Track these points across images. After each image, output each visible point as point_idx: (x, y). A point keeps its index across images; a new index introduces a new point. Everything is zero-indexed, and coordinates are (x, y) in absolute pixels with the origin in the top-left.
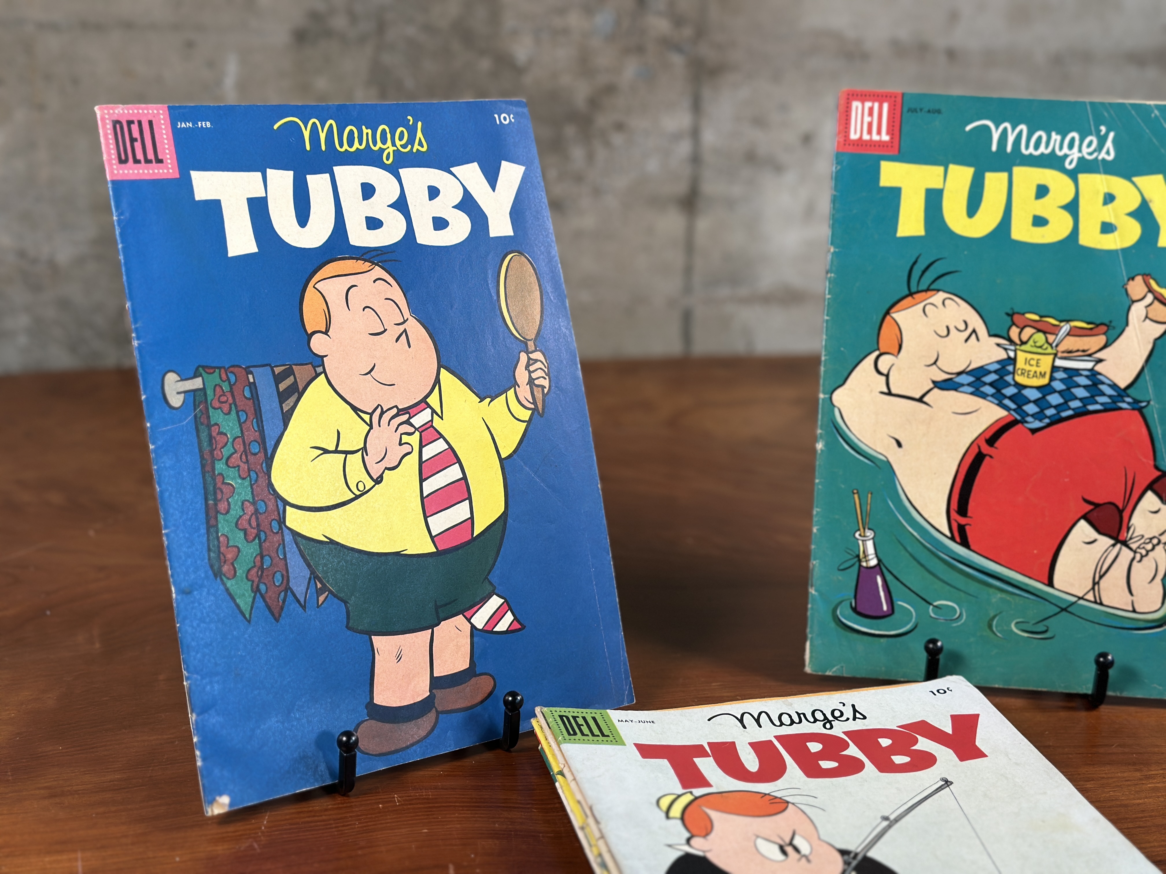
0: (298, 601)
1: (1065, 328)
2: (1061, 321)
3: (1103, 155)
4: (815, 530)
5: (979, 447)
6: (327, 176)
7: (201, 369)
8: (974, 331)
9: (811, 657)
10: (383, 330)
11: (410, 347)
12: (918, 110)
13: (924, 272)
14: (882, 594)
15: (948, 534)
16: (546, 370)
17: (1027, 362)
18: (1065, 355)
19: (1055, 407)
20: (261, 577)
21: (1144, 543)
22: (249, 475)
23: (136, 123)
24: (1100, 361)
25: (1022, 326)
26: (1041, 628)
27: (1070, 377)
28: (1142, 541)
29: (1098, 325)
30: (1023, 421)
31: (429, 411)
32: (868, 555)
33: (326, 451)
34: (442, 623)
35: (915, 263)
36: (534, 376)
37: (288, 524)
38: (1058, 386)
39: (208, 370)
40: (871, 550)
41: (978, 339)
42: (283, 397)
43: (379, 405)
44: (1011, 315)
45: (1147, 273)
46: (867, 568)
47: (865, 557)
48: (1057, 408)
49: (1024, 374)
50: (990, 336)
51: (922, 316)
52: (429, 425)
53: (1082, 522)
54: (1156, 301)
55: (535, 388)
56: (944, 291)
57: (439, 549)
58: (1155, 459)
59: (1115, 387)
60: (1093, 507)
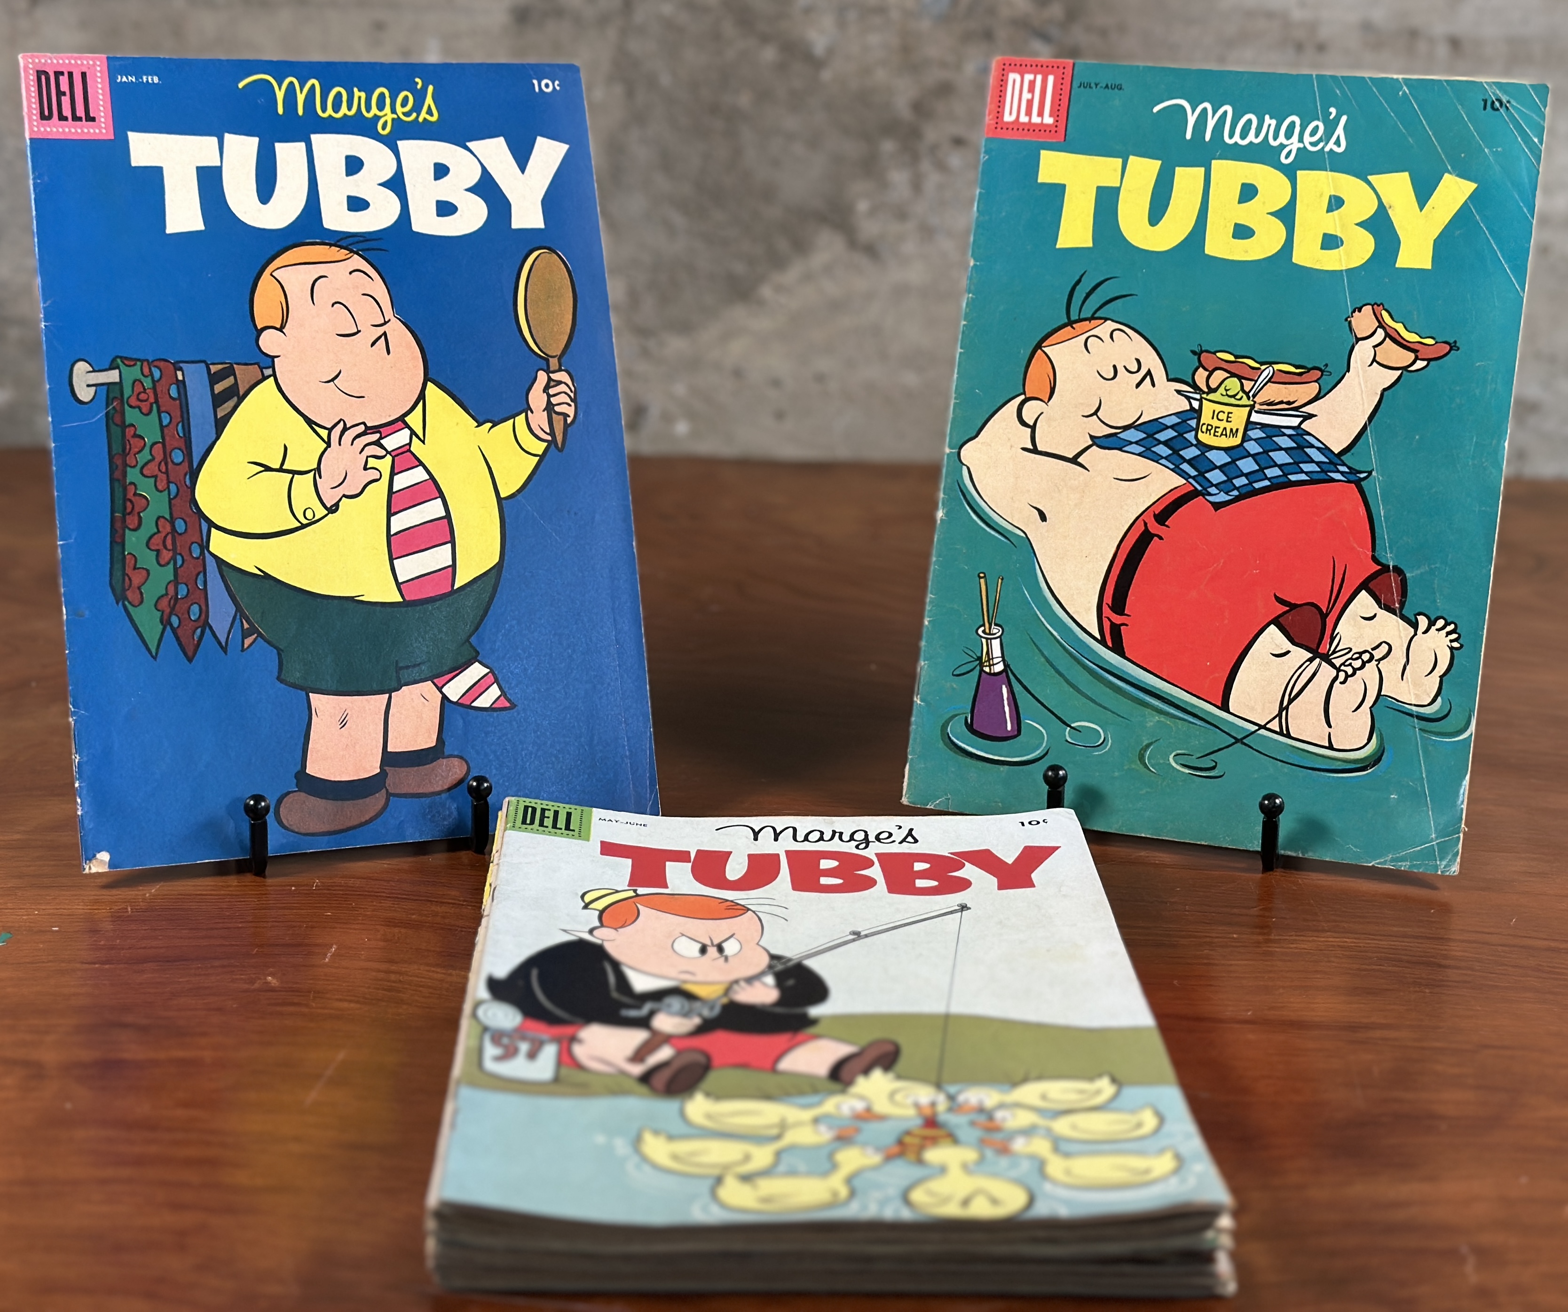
0: (219, 643)
1: (1268, 372)
2: (1262, 364)
3: (1331, 145)
4: (926, 623)
5: (1145, 524)
6: (302, 145)
7: (119, 360)
8: (1149, 373)
9: (909, 784)
10: (356, 331)
11: (388, 352)
12: (1093, 85)
13: (1088, 295)
14: (1007, 709)
15: (1097, 635)
16: (572, 395)
17: (1215, 415)
18: (1265, 407)
19: (1247, 475)
20: (173, 609)
21: (1351, 659)
22: (168, 487)
23: (66, 75)
24: (1311, 416)
25: (1211, 368)
26: (1207, 763)
27: (1270, 437)
28: (1349, 656)
29: (1309, 370)
31: (407, 432)
32: (993, 659)
33: (268, 469)
34: (404, 688)
35: (1078, 282)
36: (554, 400)
37: (211, 549)
38: (1253, 447)
39: (126, 362)
40: (997, 652)
41: (1153, 385)
42: (218, 400)
43: (341, 420)
44: (1198, 354)
45: (1379, 303)
46: (990, 674)
47: (989, 660)
48: (1249, 477)
49: (1210, 431)
50: (1169, 380)
51: (1082, 352)
52: (406, 449)
53: (1272, 627)
54: (1387, 339)
55: (554, 415)
56: (1113, 321)
57: (407, 599)
58: (1374, 549)
59: (1326, 452)
60: (1287, 609)
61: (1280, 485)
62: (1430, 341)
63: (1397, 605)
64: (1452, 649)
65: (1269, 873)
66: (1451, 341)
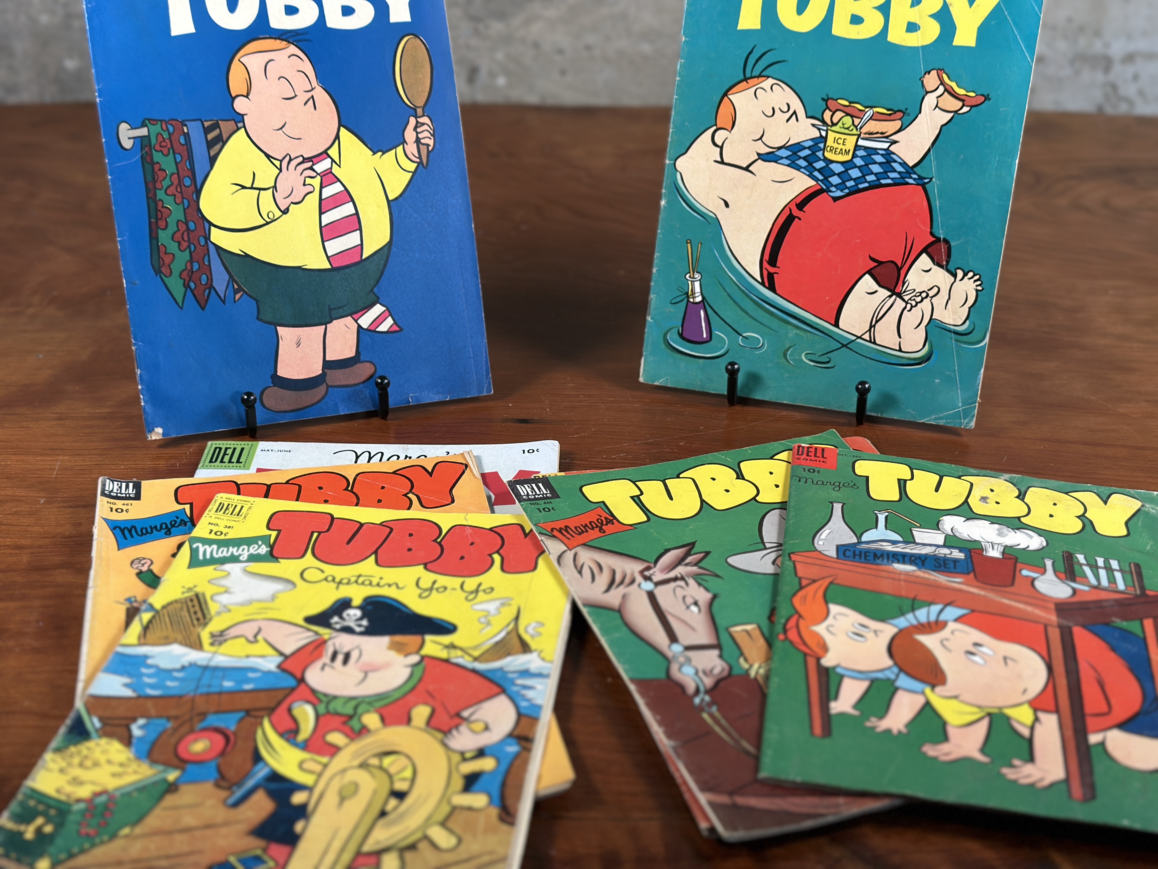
0: (220, 297)
1: (869, 113)
2: (866, 107)
4: (654, 271)
5: (790, 210)
7: (147, 122)
8: (795, 113)
9: (644, 370)
10: (294, 95)
11: (315, 108)
13: (757, 61)
14: (703, 324)
15: (760, 280)
16: (432, 132)
17: (835, 140)
18: (867, 136)
19: (854, 180)
20: (190, 278)
21: (915, 296)
22: (183, 202)
24: (895, 142)
25: (834, 110)
26: (824, 359)
27: (869, 155)
28: (914, 294)
29: (896, 112)
30: (827, 190)
31: (329, 160)
32: (695, 293)
33: (244, 187)
34: (334, 321)
35: (751, 52)
36: (420, 136)
37: (212, 240)
39: (151, 122)
40: (697, 289)
41: (797, 120)
42: (210, 144)
43: (288, 154)
44: (826, 100)
45: (941, 68)
46: (693, 303)
47: (692, 294)
48: (856, 181)
49: (832, 151)
50: (807, 117)
51: (753, 98)
52: (329, 172)
53: (867, 276)
54: (946, 93)
55: (421, 146)
56: (773, 78)
57: (334, 266)
58: (931, 227)
59: (904, 165)
60: (877, 264)
61: (875, 186)
62: (972, 94)
63: (944, 263)
64: (977, 291)
65: (860, 426)
66: (986, 94)
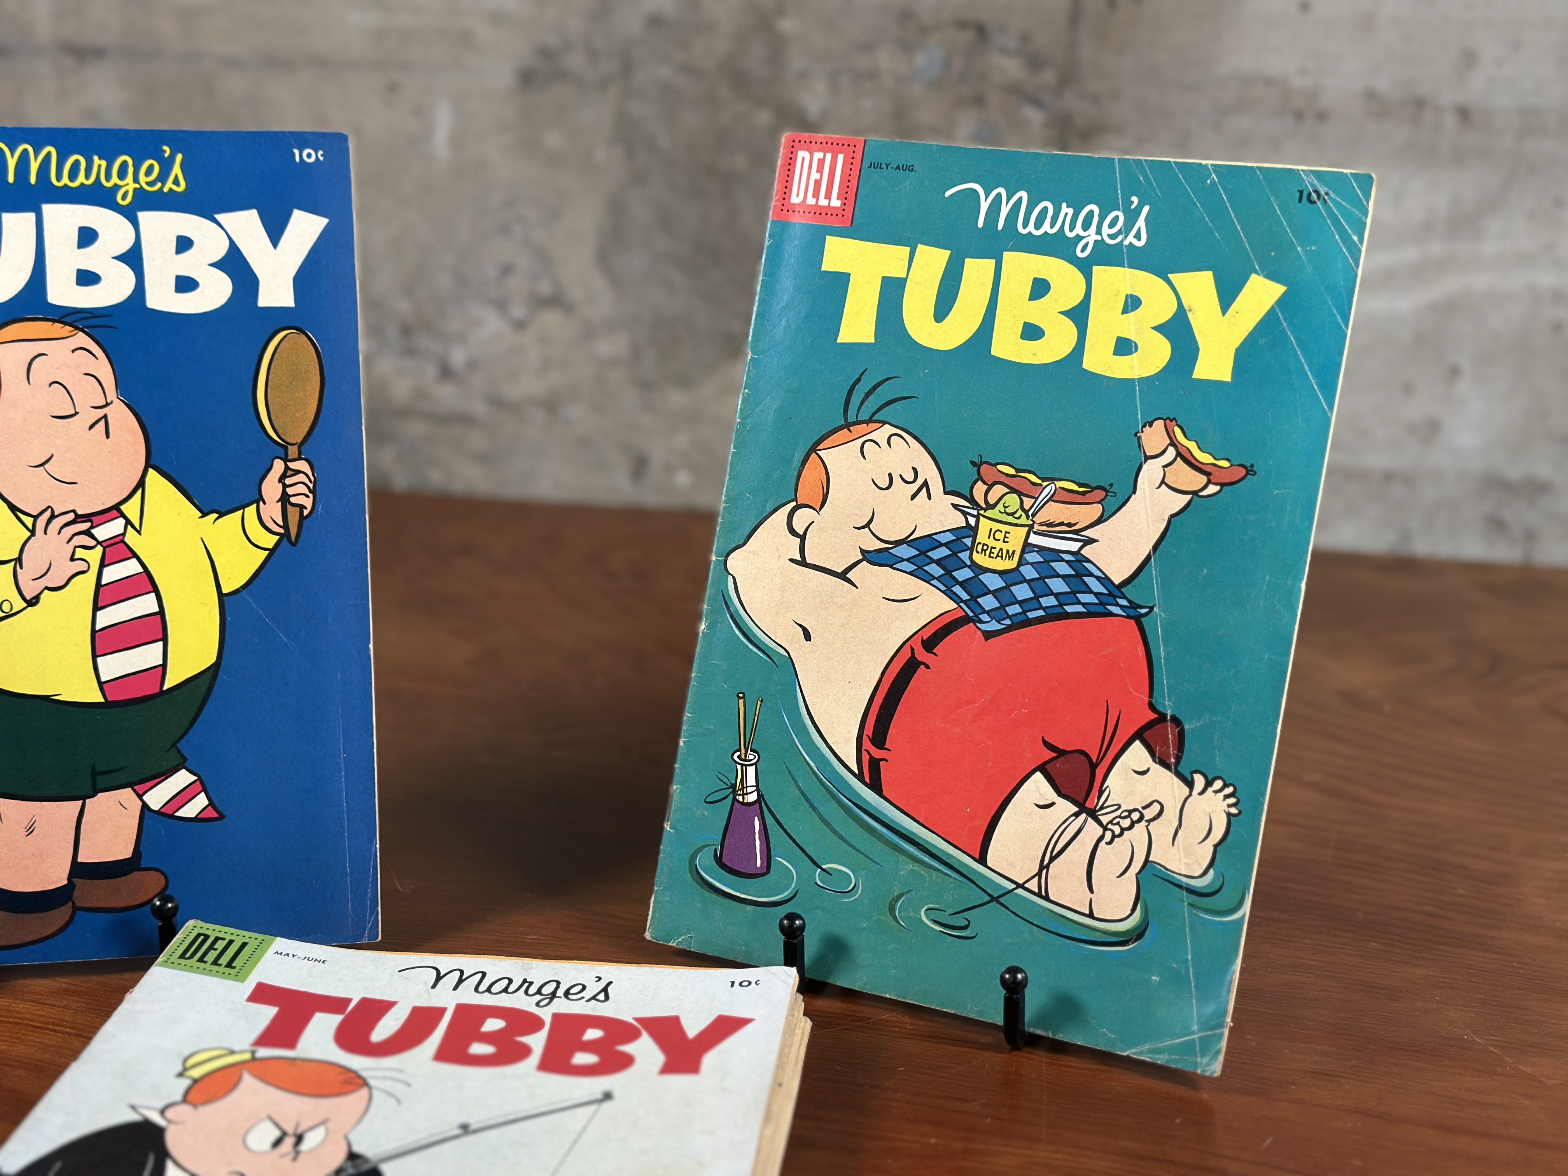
1: (1049, 489)
2: (1044, 480)
3: (1131, 239)
4: (681, 744)
5: (912, 649)
6: (32, 216)
8: (925, 484)
9: (654, 917)
10: (74, 412)
11: (108, 436)
12: (884, 166)
13: (868, 395)
14: (758, 843)
15: (856, 769)
16: (311, 486)
17: (991, 534)
18: (1044, 528)
19: (1021, 603)
21: (1119, 817)
24: (1092, 541)
25: (990, 482)
26: (959, 921)
27: (1047, 562)
28: (1118, 813)
29: (1093, 489)
30: (975, 618)
31: (122, 521)
32: (747, 787)
34: (100, 795)
35: (858, 380)
36: (290, 491)
38: (1029, 572)
40: (751, 780)
41: (929, 497)
43: (49, 507)
44: (977, 465)
45: (1172, 417)
46: (742, 803)
47: (743, 788)
48: (1023, 605)
49: (985, 551)
50: (946, 493)
51: (858, 457)
52: (119, 540)
53: (1038, 775)
54: (1179, 459)
55: (289, 507)
56: (891, 425)
57: (109, 699)
58: (1151, 695)
59: (1106, 582)
60: (1055, 755)
61: (1055, 616)
62: (1225, 464)
63: (1173, 760)
64: (1229, 815)
65: (1014, 1053)
66: (1248, 465)
